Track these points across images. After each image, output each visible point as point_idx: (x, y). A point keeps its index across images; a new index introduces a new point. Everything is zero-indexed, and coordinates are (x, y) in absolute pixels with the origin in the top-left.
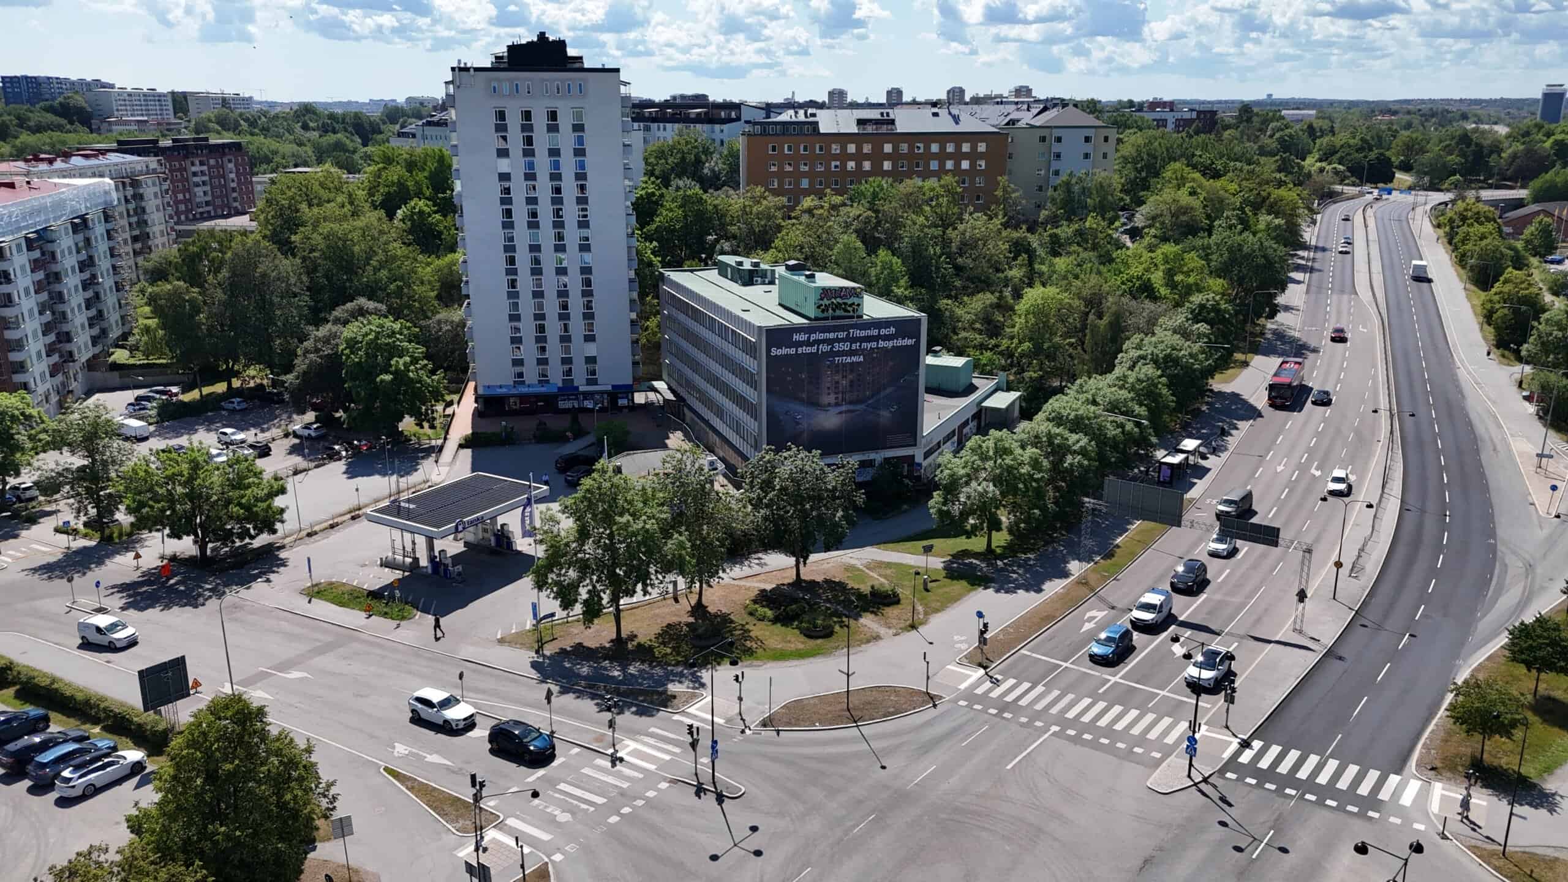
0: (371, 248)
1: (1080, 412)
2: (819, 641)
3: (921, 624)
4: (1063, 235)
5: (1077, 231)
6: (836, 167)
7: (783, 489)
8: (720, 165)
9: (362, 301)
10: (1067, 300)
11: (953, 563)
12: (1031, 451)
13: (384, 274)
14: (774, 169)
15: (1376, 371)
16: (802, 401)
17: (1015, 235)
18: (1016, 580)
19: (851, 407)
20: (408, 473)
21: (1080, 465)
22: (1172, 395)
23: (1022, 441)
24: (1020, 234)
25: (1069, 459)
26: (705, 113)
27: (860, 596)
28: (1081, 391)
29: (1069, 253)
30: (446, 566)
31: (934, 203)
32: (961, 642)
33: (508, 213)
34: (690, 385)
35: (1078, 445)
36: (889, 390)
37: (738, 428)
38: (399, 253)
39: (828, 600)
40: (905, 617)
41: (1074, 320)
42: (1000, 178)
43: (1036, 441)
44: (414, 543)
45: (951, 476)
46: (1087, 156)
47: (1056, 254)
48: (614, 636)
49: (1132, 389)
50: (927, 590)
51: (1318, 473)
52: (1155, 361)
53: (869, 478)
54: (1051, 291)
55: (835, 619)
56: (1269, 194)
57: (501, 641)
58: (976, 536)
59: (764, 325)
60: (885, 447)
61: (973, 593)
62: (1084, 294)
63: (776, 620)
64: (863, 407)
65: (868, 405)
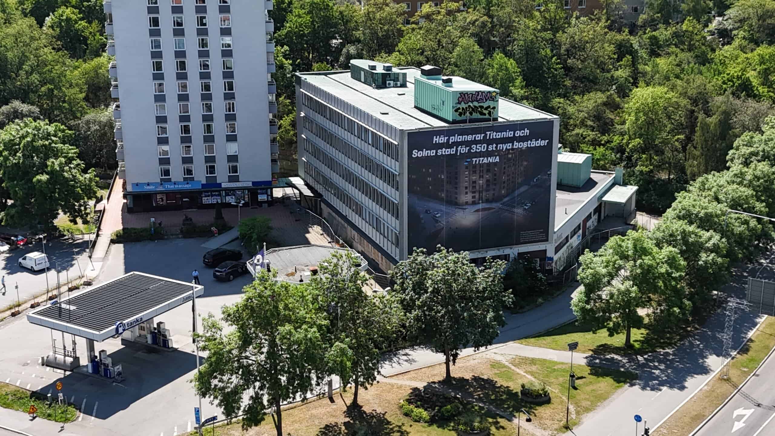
0: (23, 54)
1: (710, 210)
3: (575, 424)
4: (662, 38)
5: (675, 33)
7: (436, 291)
9: (16, 104)
10: (674, 100)
11: (595, 358)
12: (667, 250)
13: (35, 78)
16: (440, 200)
17: (619, 37)
19: (486, 206)
20: (65, 268)
23: (657, 239)
24: (624, 35)
25: (703, 256)
27: (508, 392)
28: (702, 188)
30: (106, 366)
31: (543, 9)
33: (155, 22)
34: (328, 183)
35: (711, 242)
36: (523, 189)
37: (377, 224)
38: (50, 58)
40: (558, 417)
41: (680, 116)
43: (671, 239)
44: (74, 343)
45: (594, 275)
47: (654, 53)
49: (749, 185)
50: (575, 388)
54: (659, 90)
55: (491, 420)
58: (618, 333)
59: (405, 128)
60: (519, 243)
61: (620, 391)
62: (689, 94)
63: (432, 421)
64: (499, 205)
65: (503, 203)
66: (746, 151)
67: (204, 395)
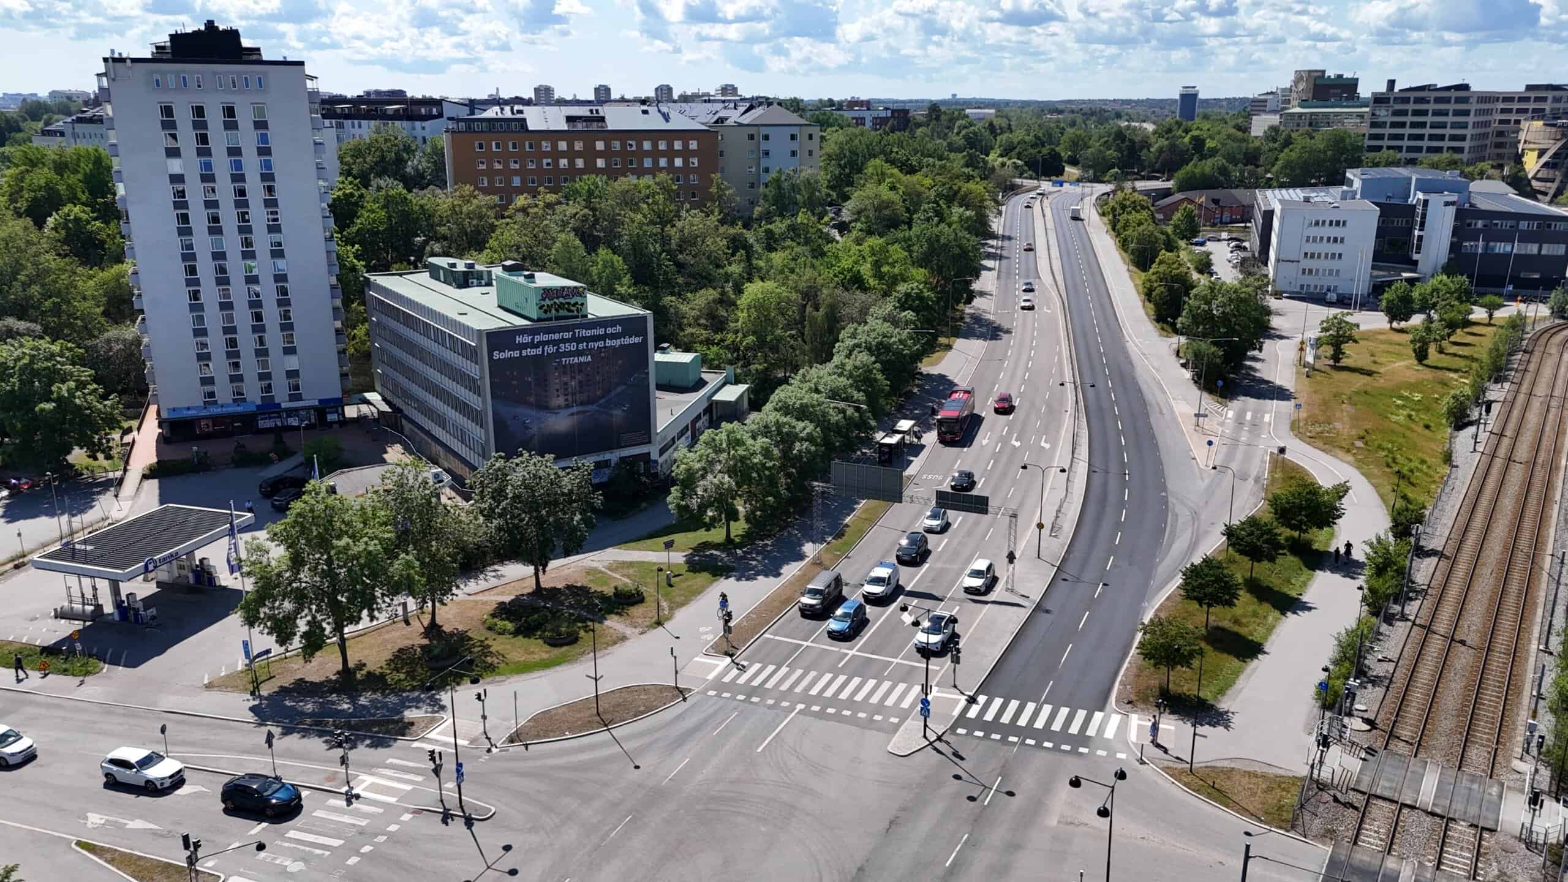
0: (17, 261)
1: (805, 401)
2: (564, 649)
3: (667, 619)
4: (777, 231)
5: (790, 226)
6: (548, 164)
7: (516, 497)
8: (424, 164)
9: (10, 321)
10: (785, 294)
11: (695, 556)
12: (762, 441)
13: (35, 289)
14: (482, 167)
16: (529, 405)
17: (732, 231)
18: (756, 566)
19: (580, 408)
20: (82, 512)
21: (808, 451)
22: (886, 379)
23: (752, 431)
24: (737, 230)
25: (797, 446)
26: (404, 109)
27: (603, 597)
28: (804, 380)
29: (784, 248)
30: (136, 610)
31: (650, 201)
32: (707, 633)
33: (184, 218)
34: (407, 395)
35: (805, 432)
36: (620, 389)
37: (463, 437)
38: (53, 265)
39: (571, 606)
40: (650, 615)
41: (793, 312)
42: (713, 175)
43: (766, 431)
45: (688, 470)
46: (794, 153)
47: (771, 249)
48: (340, 667)
49: (850, 376)
50: (671, 586)
51: (1018, 444)
52: (869, 349)
53: (605, 479)
54: (770, 285)
55: (580, 625)
56: (960, 188)
57: (209, 686)
58: (715, 527)
59: (483, 328)
60: (620, 447)
61: (715, 584)
62: (800, 287)
63: (516, 633)
64: (594, 407)
65: (600, 406)
66: (850, 342)
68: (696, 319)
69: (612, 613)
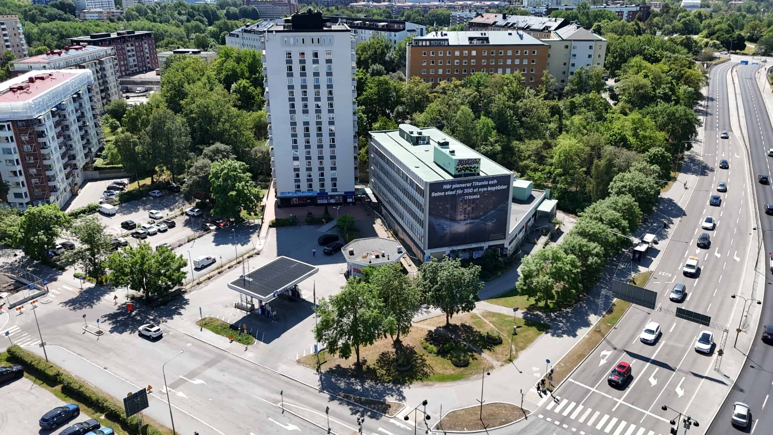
2: (462, 369)
3: (514, 358)
4: (577, 102)
5: (584, 99)
6: (457, 63)
7: (443, 284)
8: (394, 55)
10: (581, 147)
11: (528, 314)
12: (571, 256)
14: (425, 64)
15: (746, 185)
16: (446, 219)
17: (552, 103)
18: (562, 327)
19: (471, 221)
20: (246, 243)
21: (596, 262)
22: (641, 211)
23: (565, 249)
24: (555, 102)
26: (387, 25)
27: (481, 336)
28: (594, 211)
29: (580, 113)
30: (268, 311)
32: (536, 372)
33: (293, 106)
36: (492, 212)
37: (411, 226)
39: (464, 340)
40: (505, 353)
42: (544, 71)
43: (573, 249)
44: (252, 300)
46: (590, 56)
47: (573, 113)
48: (356, 361)
50: (516, 334)
51: (719, 256)
52: (631, 190)
53: (480, 256)
55: (470, 354)
56: (686, 72)
57: (299, 362)
59: (428, 181)
60: (489, 240)
61: (540, 337)
62: (590, 144)
63: (438, 353)
64: (478, 220)
65: (481, 220)
67: (319, 341)
68: (529, 156)
69: (485, 348)
